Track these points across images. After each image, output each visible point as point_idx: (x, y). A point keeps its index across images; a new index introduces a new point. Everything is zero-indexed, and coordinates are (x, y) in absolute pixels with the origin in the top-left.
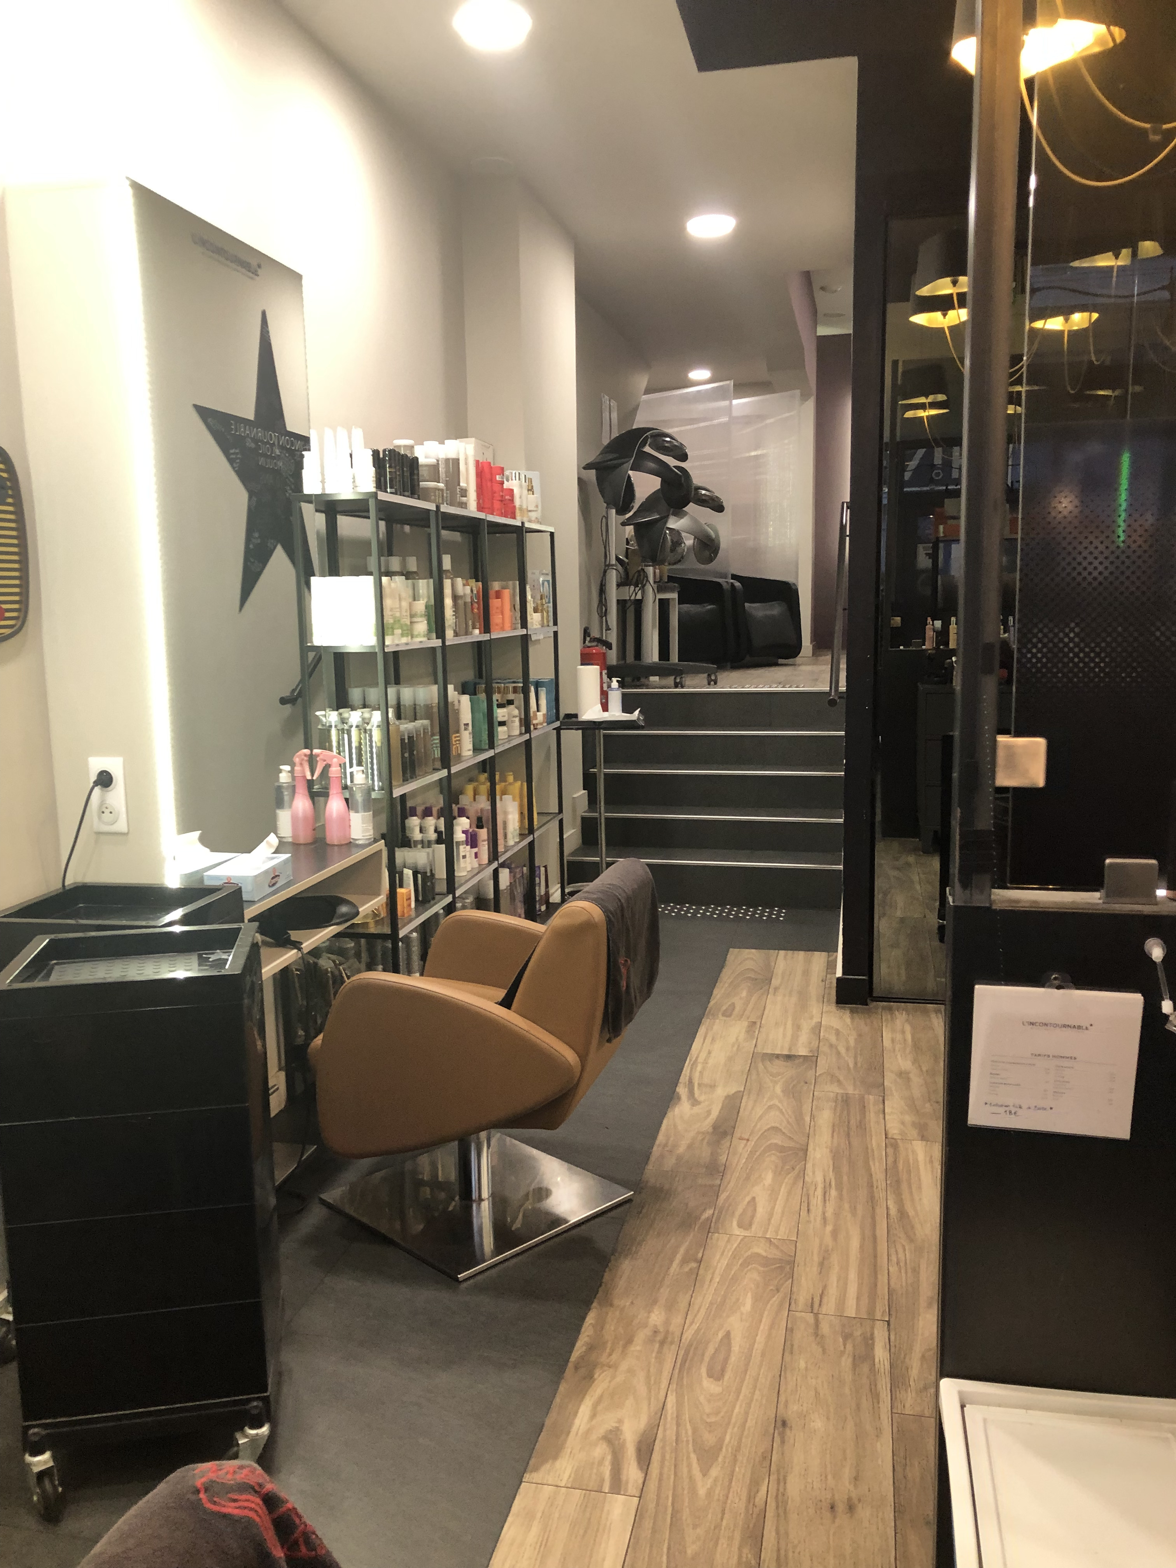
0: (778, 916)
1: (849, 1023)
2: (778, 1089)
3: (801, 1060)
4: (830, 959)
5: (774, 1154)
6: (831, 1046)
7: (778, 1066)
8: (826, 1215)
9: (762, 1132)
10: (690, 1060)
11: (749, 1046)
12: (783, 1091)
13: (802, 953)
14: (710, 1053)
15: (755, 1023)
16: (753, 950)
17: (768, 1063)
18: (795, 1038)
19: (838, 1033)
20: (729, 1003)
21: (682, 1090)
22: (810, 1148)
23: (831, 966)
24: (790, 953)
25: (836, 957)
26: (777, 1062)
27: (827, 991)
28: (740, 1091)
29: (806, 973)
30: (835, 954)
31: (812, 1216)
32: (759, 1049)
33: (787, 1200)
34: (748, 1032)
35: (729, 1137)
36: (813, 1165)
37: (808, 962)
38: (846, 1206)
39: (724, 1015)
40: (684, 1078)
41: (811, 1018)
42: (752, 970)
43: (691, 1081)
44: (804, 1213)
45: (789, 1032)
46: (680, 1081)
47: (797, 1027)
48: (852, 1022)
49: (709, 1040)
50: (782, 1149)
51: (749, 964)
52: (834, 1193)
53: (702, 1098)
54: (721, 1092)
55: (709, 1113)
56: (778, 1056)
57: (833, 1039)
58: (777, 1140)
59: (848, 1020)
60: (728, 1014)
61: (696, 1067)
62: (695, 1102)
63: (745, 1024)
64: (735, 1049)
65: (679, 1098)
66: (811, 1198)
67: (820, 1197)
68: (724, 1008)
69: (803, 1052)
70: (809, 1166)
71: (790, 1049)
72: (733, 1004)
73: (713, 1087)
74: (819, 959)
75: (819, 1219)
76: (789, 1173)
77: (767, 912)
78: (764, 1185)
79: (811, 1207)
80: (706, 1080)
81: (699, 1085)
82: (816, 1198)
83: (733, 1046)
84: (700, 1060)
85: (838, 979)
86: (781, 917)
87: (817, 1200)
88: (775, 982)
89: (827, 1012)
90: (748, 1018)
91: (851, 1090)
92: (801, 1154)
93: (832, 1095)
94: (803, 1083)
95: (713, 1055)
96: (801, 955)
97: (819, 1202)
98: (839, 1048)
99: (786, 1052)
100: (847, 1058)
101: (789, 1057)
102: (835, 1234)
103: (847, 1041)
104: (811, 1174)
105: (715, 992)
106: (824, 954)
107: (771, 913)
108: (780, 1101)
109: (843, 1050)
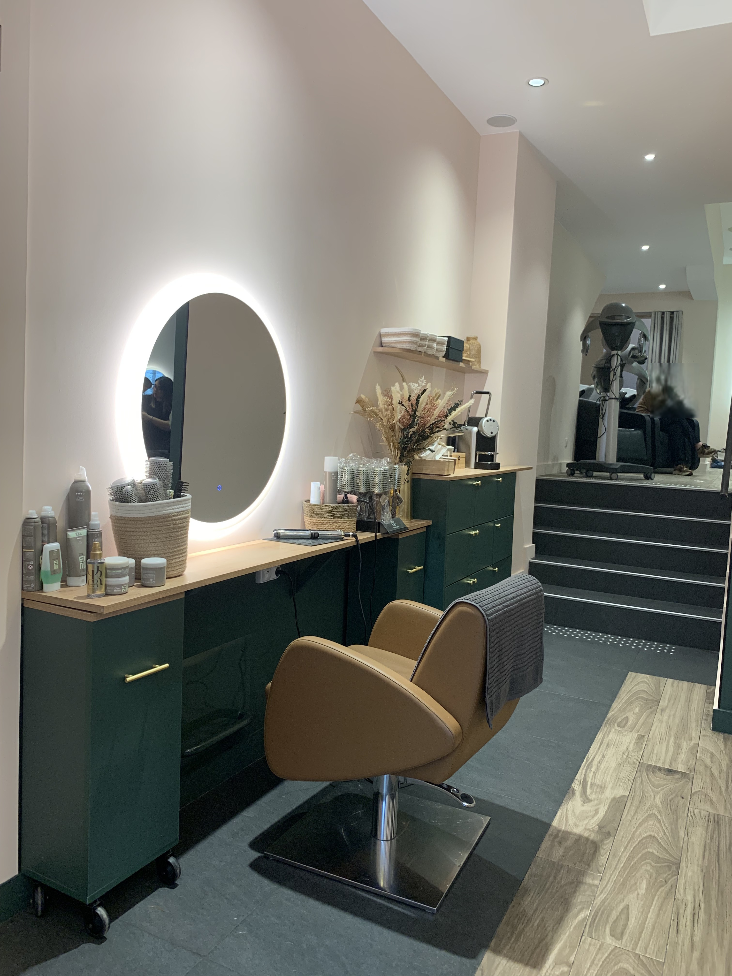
0: (669, 651)
1: (723, 749)
2: (658, 800)
3: (679, 776)
4: (709, 691)
5: (648, 863)
6: (706, 766)
7: (659, 778)
8: (694, 938)
9: (641, 838)
10: (587, 761)
11: (636, 756)
12: (662, 803)
13: (686, 683)
14: (604, 756)
15: (643, 736)
16: (648, 676)
17: (651, 775)
18: (676, 753)
19: (712, 755)
20: (624, 716)
21: (576, 786)
22: (683, 864)
23: (710, 698)
24: (676, 681)
25: (714, 690)
26: (659, 774)
27: (704, 717)
28: (624, 796)
29: (689, 701)
30: (713, 687)
31: (681, 937)
32: (644, 760)
33: (658, 915)
34: (636, 743)
35: (611, 838)
36: (685, 883)
37: (691, 691)
38: (714, 934)
39: (619, 726)
40: (579, 776)
41: (691, 739)
42: (644, 691)
43: (585, 780)
44: (673, 932)
45: (671, 749)
46: (576, 777)
47: (678, 747)
48: (726, 747)
49: (604, 746)
50: (658, 860)
51: (643, 687)
52: (702, 914)
53: (592, 797)
54: (609, 794)
55: (597, 811)
56: (660, 769)
57: (708, 761)
58: (653, 849)
59: (722, 746)
60: (622, 725)
61: (591, 767)
62: (586, 800)
63: (635, 735)
64: (625, 757)
65: (574, 793)
66: (681, 916)
67: (690, 917)
68: (619, 720)
69: (681, 768)
70: (681, 882)
71: (671, 765)
72: (627, 717)
73: (603, 788)
74: (700, 689)
75: (687, 942)
76: (662, 886)
77: (660, 647)
78: (638, 894)
79: (680, 928)
80: (598, 782)
81: (592, 784)
82: (685, 917)
83: (624, 753)
84: (595, 762)
85: (714, 710)
86: (672, 652)
87: (686, 920)
88: (663, 703)
89: (704, 736)
90: (638, 731)
91: (722, 812)
92: (674, 868)
93: (705, 813)
94: (680, 798)
95: (606, 759)
96: (685, 685)
97: (688, 923)
98: (712, 769)
99: (667, 766)
100: (719, 781)
101: (670, 771)
102: (702, 962)
103: (720, 766)
104: (682, 891)
105: (614, 705)
106: (704, 686)
107: (663, 648)
108: (659, 812)
109: (716, 774)
